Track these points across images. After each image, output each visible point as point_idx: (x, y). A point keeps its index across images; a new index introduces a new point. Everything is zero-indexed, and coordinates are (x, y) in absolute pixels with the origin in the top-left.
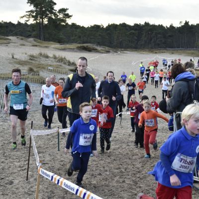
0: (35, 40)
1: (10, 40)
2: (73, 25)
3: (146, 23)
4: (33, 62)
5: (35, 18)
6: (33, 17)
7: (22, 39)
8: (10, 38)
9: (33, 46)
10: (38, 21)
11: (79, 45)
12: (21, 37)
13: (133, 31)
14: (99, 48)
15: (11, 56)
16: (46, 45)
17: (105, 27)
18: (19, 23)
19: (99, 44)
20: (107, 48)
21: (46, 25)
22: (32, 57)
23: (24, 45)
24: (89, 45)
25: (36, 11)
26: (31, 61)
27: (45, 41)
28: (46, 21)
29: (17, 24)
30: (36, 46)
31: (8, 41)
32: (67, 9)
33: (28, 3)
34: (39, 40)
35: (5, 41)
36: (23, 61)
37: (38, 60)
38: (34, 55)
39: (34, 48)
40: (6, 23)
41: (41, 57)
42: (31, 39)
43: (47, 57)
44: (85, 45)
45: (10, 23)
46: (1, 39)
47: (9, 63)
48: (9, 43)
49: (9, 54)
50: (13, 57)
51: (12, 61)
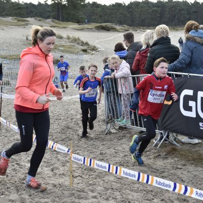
0: (53, 21)
1: (28, 21)
7: (40, 20)
8: (28, 19)
9: (51, 27)
10: (56, 2)
11: (98, 25)
13: (156, 8)
14: (118, 27)
15: (26, 38)
16: (64, 26)
17: (127, 5)
18: (40, 3)
20: (126, 27)
24: (109, 24)
27: (63, 21)
28: (64, 1)
29: (38, 5)
30: (54, 27)
31: (26, 22)
34: (57, 21)
35: (23, 23)
40: (26, 4)
42: (50, 20)
43: (61, 38)
44: (104, 24)
45: (31, 3)
46: (18, 21)
47: (24, 45)
48: (27, 25)
49: (23, 36)
50: (27, 39)
51: (26, 43)
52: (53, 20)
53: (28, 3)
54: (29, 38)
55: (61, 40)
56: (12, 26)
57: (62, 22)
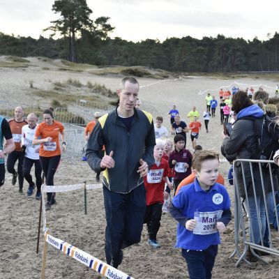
0: (63, 62)
1: (29, 62)
2: (118, 39)
3: (219, 36)
4: (60, 92)
5: (64, 30)
6: (60, 29)
7: (45, 61)
8: (28, 59)
9: (61, 70)
10: (67, 35)
11: (125, 68)
12: (43, 58)
13: (201, 48)
14: (153, 72)
15: (29, 85)
16: (78, 69)
17: (161, 42)
18: (42, 38)
19: (154, 66)
20: (164, 72)
21: (79, 40)
22: (58, 86)
23: (48, 69)
24: (140, 68)
25: (64, 21)
26: (56, 91)
27: (77, 62)
28: (78, 35)
29: (39, 40)
30: (65, 70)
31: (26, 63)
32: (108, 18)
33: (53, 10)
34: (69, 62)
35: (22, 64)
36: (45, 92)
37: (67, 89)
38: (62, 82)
39: (61, 72)
40: (23, 38)
41: (71, 86)
42: (58, 61)
43: (79, 85)
44: (133, 68)
45: (29, 38)
46: (15, 61)
47: (27, 94)
48: (27, 66)
49: (26, 81)
50: (32, 86)
51: (30, 92)
52: (64, 60)
53: (26, 37)
54: (34, 86)
55: (79, 88)
56: (6, 68)
57: (75, 64)
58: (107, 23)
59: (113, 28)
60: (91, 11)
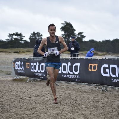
32: (83, 33)
58: (82, 35)
59: (85, 37)
60: (75, 30)
